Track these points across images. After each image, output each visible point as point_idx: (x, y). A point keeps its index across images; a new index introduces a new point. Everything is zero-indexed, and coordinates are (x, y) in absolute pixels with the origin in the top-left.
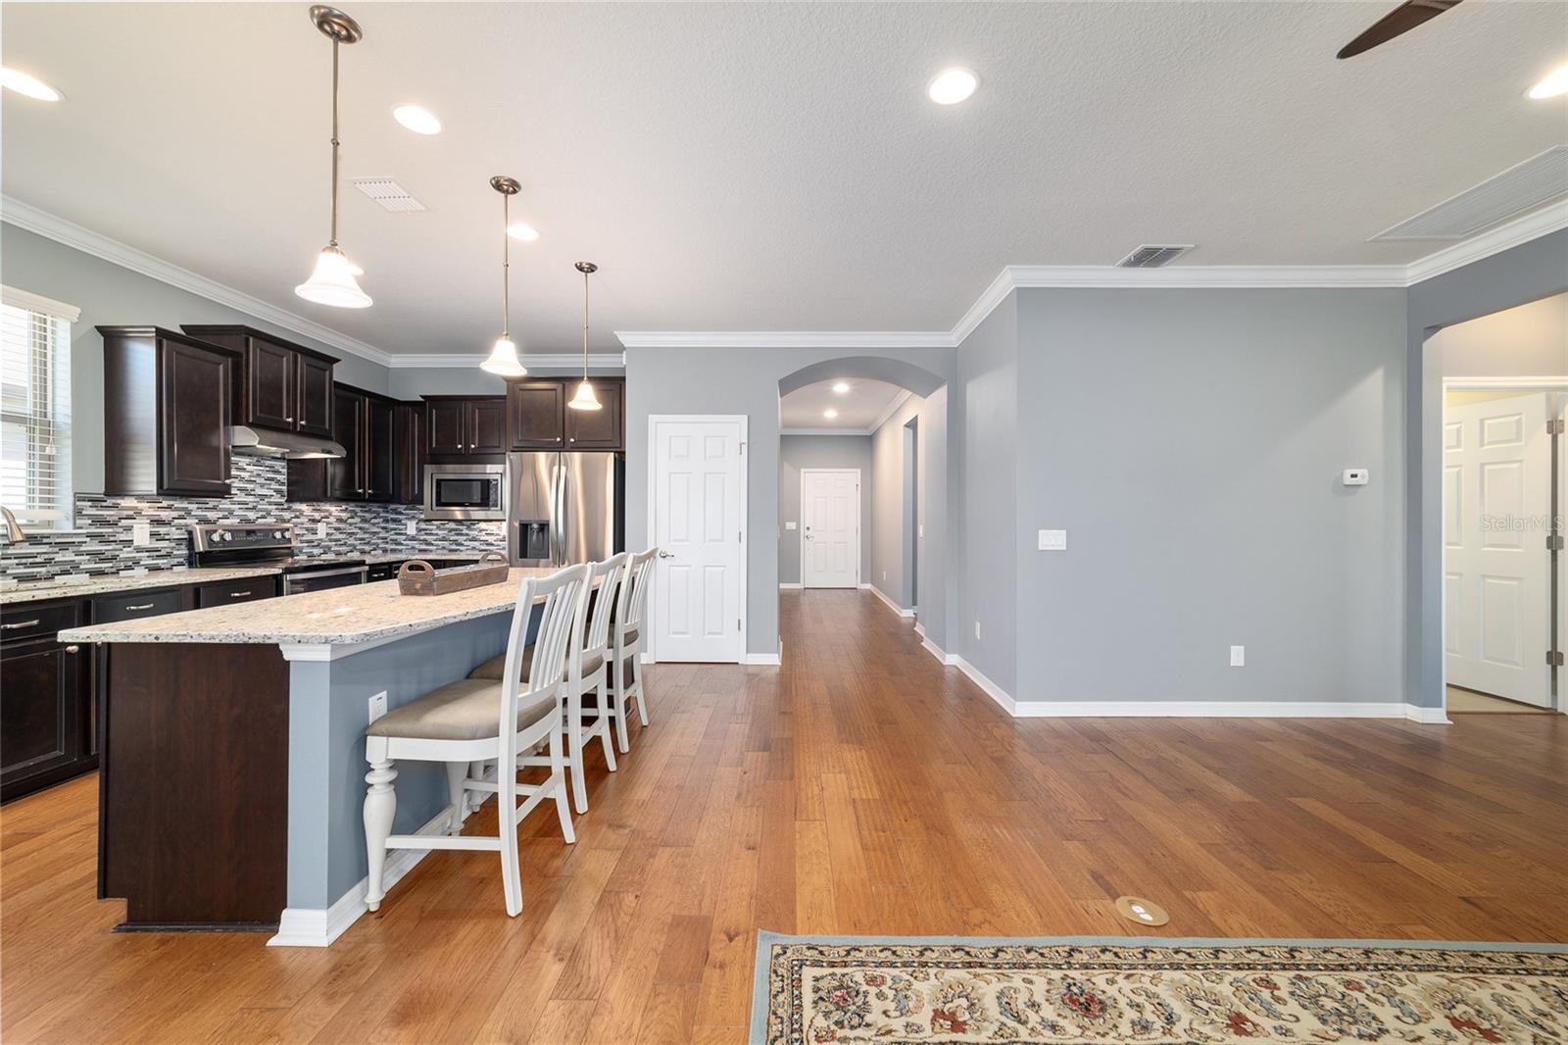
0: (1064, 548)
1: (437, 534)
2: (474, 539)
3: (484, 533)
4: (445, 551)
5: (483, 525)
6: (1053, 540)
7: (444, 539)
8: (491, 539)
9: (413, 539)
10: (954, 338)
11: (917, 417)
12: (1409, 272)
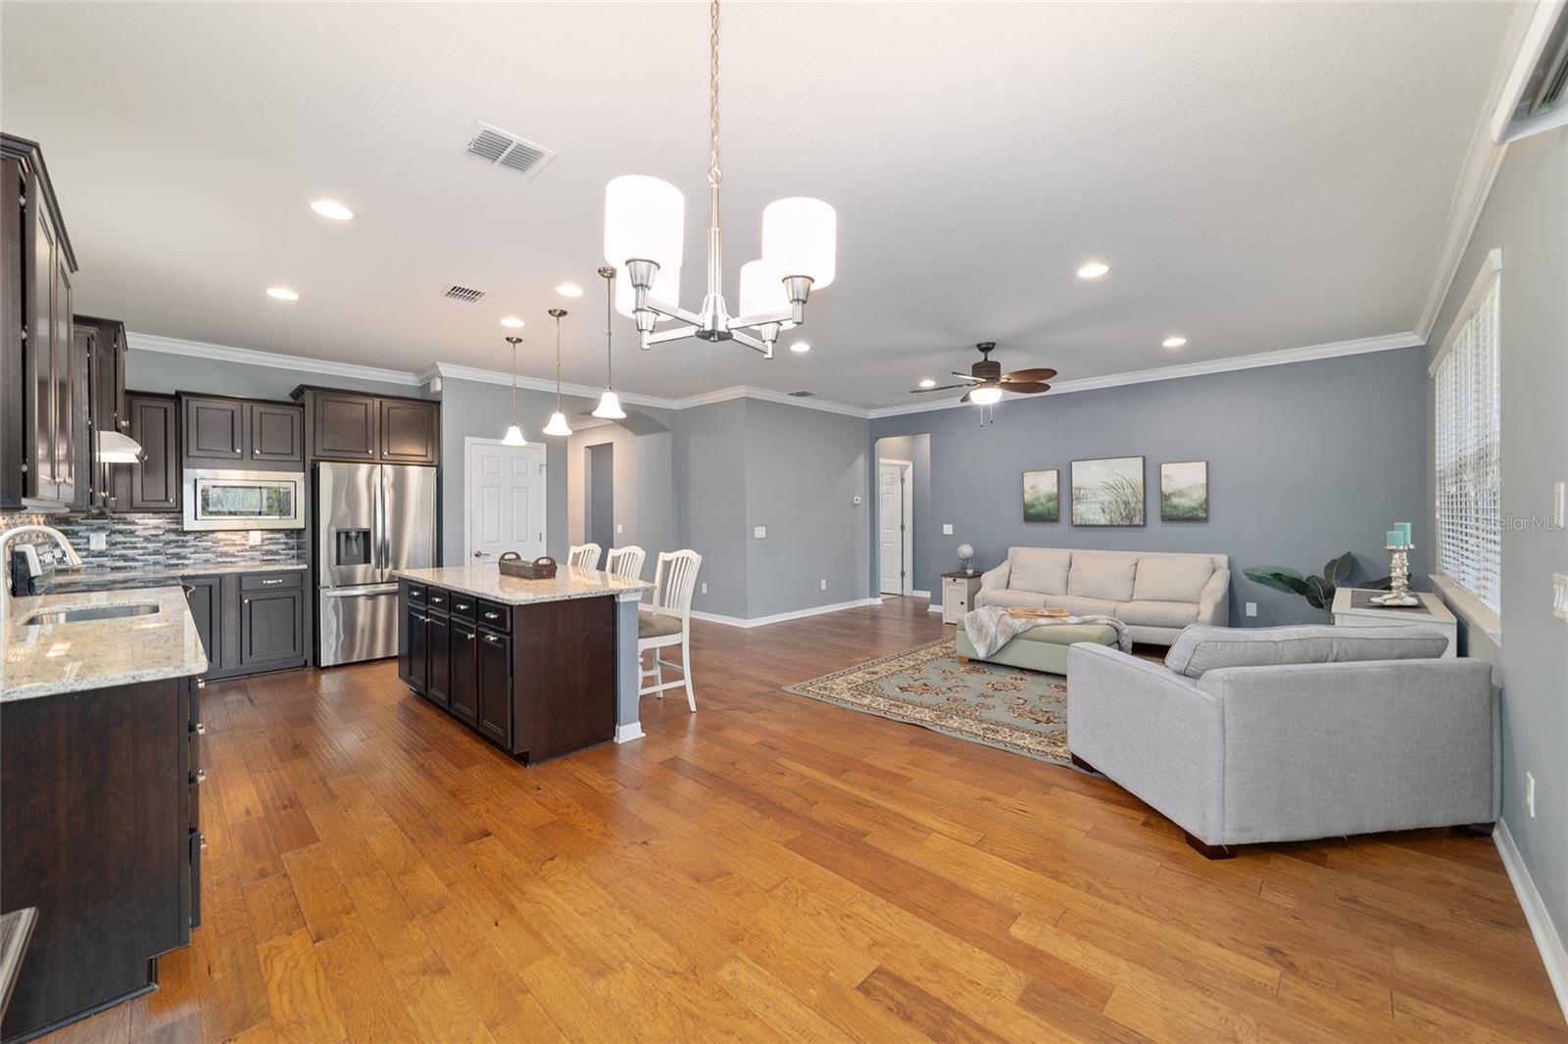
0: (765, 536)
1: (145, 548)
2: (206, 550)
3: (222, 543)
4: (158, 568)
5: (221, 536)
6: (760, 532)
7: (156, 553)
8: (231, 549)
9: (101, 554)
10: (677, 405)
11: (612, 444)
12: (871, 414)
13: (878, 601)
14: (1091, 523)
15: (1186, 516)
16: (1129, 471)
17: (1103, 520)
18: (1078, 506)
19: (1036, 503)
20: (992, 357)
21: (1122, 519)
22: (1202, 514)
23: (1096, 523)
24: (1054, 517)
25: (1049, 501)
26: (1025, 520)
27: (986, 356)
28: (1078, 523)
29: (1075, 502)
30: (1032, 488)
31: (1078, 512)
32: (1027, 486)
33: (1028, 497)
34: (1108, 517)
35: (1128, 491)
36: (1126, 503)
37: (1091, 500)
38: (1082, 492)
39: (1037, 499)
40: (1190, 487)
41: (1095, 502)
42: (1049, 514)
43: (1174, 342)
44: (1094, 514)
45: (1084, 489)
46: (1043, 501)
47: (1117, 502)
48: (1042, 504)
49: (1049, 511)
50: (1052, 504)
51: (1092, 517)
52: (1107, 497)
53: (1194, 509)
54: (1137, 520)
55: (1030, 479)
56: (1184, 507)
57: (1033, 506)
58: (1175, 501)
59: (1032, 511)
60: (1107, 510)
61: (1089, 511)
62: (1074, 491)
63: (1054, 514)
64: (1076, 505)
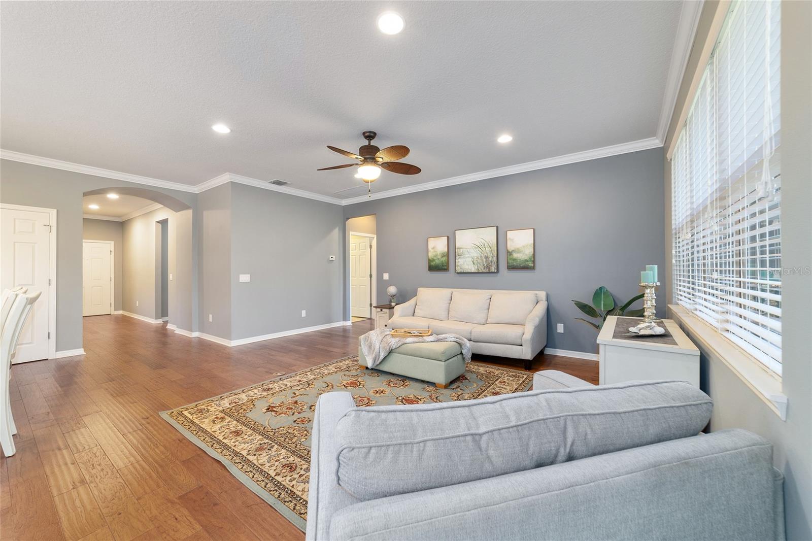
0: (249, 281)
6: (245, 278)
10: (195, 190)
11: (167, 219)
12: (343, 202)
13: (348, 324)
14: (467, 271)
15: (522, 266)
16: (488, 236)
17: (473, 269)
18: (459, 260)
19: (435, 258)
20: (373, 143)
21: (484, 268)
22: (531, 265)
23: (469, 271)
24: (446, 267)
25: (443, 257)
26: (429, 270)
27: (370, 142)
28: (459, 271)
29: (457, 258)
30: (433, 248)
31: (459, 264)
32: (430, 248)
33: (431, 255)
34: (476, 267)
35: (488, 249)
36: (487, 258)
37: (466, 256)
38: (461, 250)
39: (435, 256)
40: (524, 246)
41: (468, 257)
42: (443, 265)
43: (505, 139)
44: (468, 265)
45: (462, 248)
46: (439, 257)
47: (481, 257)
48: (439, 259)
49: (443, 263)
50: (444, 259)
51: (467, 267)
52: (475, 254)
53: (526, 261)
54: (493, 269)
55: (432, 243)
56: (520, 260)
57: (434, 260)
58: (515, 255)
59: (433, 264)
60: (475, 262)
61: (466, 263)
62: (456, 250)
63: (446, 266)
64: (458, 259)
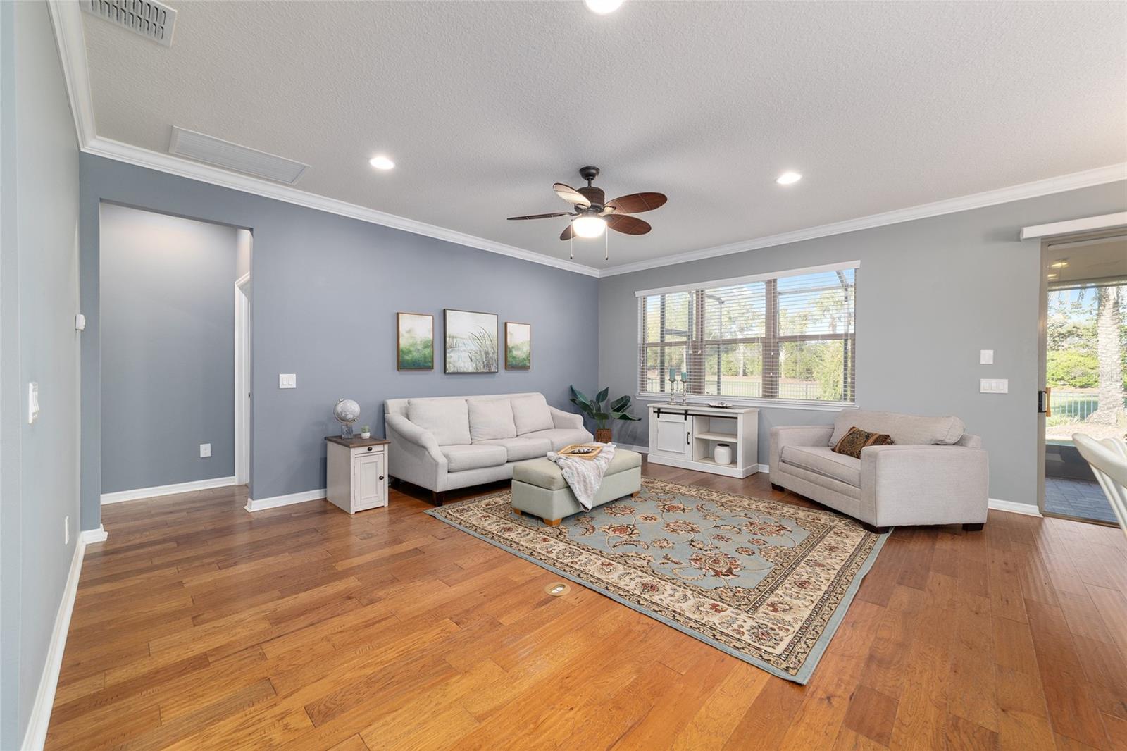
14: (462, 370)
15: (520, 365)
16: (487, 325)
17: (470, 368)
18: (452, 354)
19: (412, 349)
21: (484, 367)
22: (527, 364)
23: (466, 371)
24: (430, 364)
25: (426, 347)
26: (398, 368)
27: (589, 184)
28: (450, 370)
29: (449, 351)
30: (409, 332)
31: (452, 360)
32: (403, 331)
33: (404, 343)
34: (474, 365)
35: (488, 342)
36: (487, 353)
37: (462, 349)
38: (455, 340)
39: (413, 345)
40: (521, 342)
41: (465, 351)
42: (425, 362)
44: (464, 362)
45: (457, 338)
46: (420, 347)
47: (480, 351)
48: (418, 350)
49: (425, 358)
50: (427, 351)
51: (462, 365)
52: (473, 347)
53: (523, 359)
54: (493, 369)
55: (406, 322)
56: (518, 358)
57: (410, 352)
58: (515, 353)
59: (408, 358)
60: (473, 359)
61: (460, 359)
62: (448, 339)
63: (430, 362)
64: (450, 353)
